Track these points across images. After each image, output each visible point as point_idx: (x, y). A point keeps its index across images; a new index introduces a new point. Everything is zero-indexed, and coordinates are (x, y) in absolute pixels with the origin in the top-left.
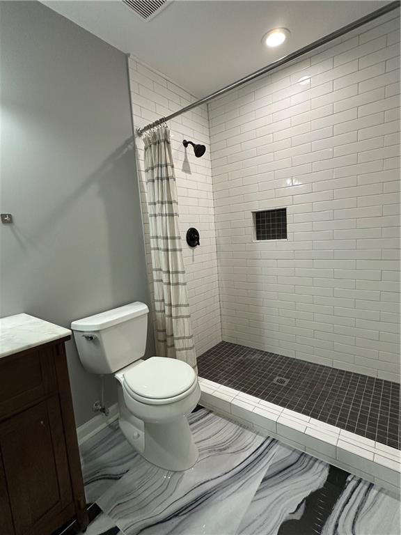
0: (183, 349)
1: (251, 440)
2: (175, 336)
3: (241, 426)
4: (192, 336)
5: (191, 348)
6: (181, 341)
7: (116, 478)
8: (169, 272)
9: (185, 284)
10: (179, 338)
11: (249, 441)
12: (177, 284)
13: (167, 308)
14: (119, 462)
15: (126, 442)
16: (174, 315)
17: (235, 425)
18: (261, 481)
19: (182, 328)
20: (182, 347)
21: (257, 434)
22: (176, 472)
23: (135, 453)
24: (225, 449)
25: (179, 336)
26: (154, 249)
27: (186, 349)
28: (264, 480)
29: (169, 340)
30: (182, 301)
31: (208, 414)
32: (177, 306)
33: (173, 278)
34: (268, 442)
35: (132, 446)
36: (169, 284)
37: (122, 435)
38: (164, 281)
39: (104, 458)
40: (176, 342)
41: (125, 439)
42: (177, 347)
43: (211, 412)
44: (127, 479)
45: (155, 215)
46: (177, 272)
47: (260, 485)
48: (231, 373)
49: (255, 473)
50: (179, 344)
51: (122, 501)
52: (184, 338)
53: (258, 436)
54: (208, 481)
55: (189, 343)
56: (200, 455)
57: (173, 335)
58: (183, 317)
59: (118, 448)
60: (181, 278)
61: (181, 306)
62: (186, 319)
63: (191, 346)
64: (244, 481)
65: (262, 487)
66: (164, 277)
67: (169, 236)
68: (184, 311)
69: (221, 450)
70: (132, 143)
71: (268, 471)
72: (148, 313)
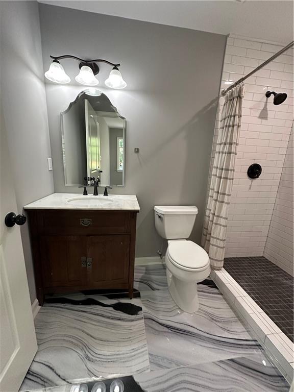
0: (215, 246)
1: (240, 331)
2: (212, 235)
3: (237, 317)
4: (224, 240)
5: (221, 248)
6: (215, 240)
7: (153, 289)
8: (218, 192)
9: (228, 203)
10: (214, 238)
11: (238, 330)
12: (222, 202)
13: (211, 216)
14: (158, 283)
15: (165, 277)
16: (214, 221)
17: (233, 313)
18: (229, 358)
19: (218, 232)
20: (215, 244)
21: (247, 331)
22: (180, 308)
23: (166, 285)
24: (215, 321)
25: (215, 236)
26: (214, 175)
27: (218, 247)
28: (232, 360)
29: (208, 236)
30: (223, 214)
31: (219, 294)
32: (218, 216)
33: (220, 197)
34: (253, 343)
35: (167, 281)
36: (216, 200)
37: (166, 273)
38: (214, 198)
39: (154, 277)
40: (212, 239)
41: (166, 275)
42: (211, 242)
43: (221, 294)
44: (157, 293)
45: (219, 153)
46: (224, 194)
47: (226, 360)
48: (255, 281)
49: (227, 350)
50: (213, 241)
51: (149, 300)
52: (218, 239)
53: (247, 333)
54: (194, 327)
55: (221, 244)
56: (198, 311)
57: (210, 234)
58: (220, 225)
59: (160, 277)
60: (226, 199)
61: (221, 217)
62: (222, 227)
63: (222, 246)
64: (215, 347)
65: (226, 362)
66: (215, 195)
67: (224, 168)
68: (222, 222)
69: (213, 319)
70: (216, 102)
71: (239, 358)
72: (197, 215)
